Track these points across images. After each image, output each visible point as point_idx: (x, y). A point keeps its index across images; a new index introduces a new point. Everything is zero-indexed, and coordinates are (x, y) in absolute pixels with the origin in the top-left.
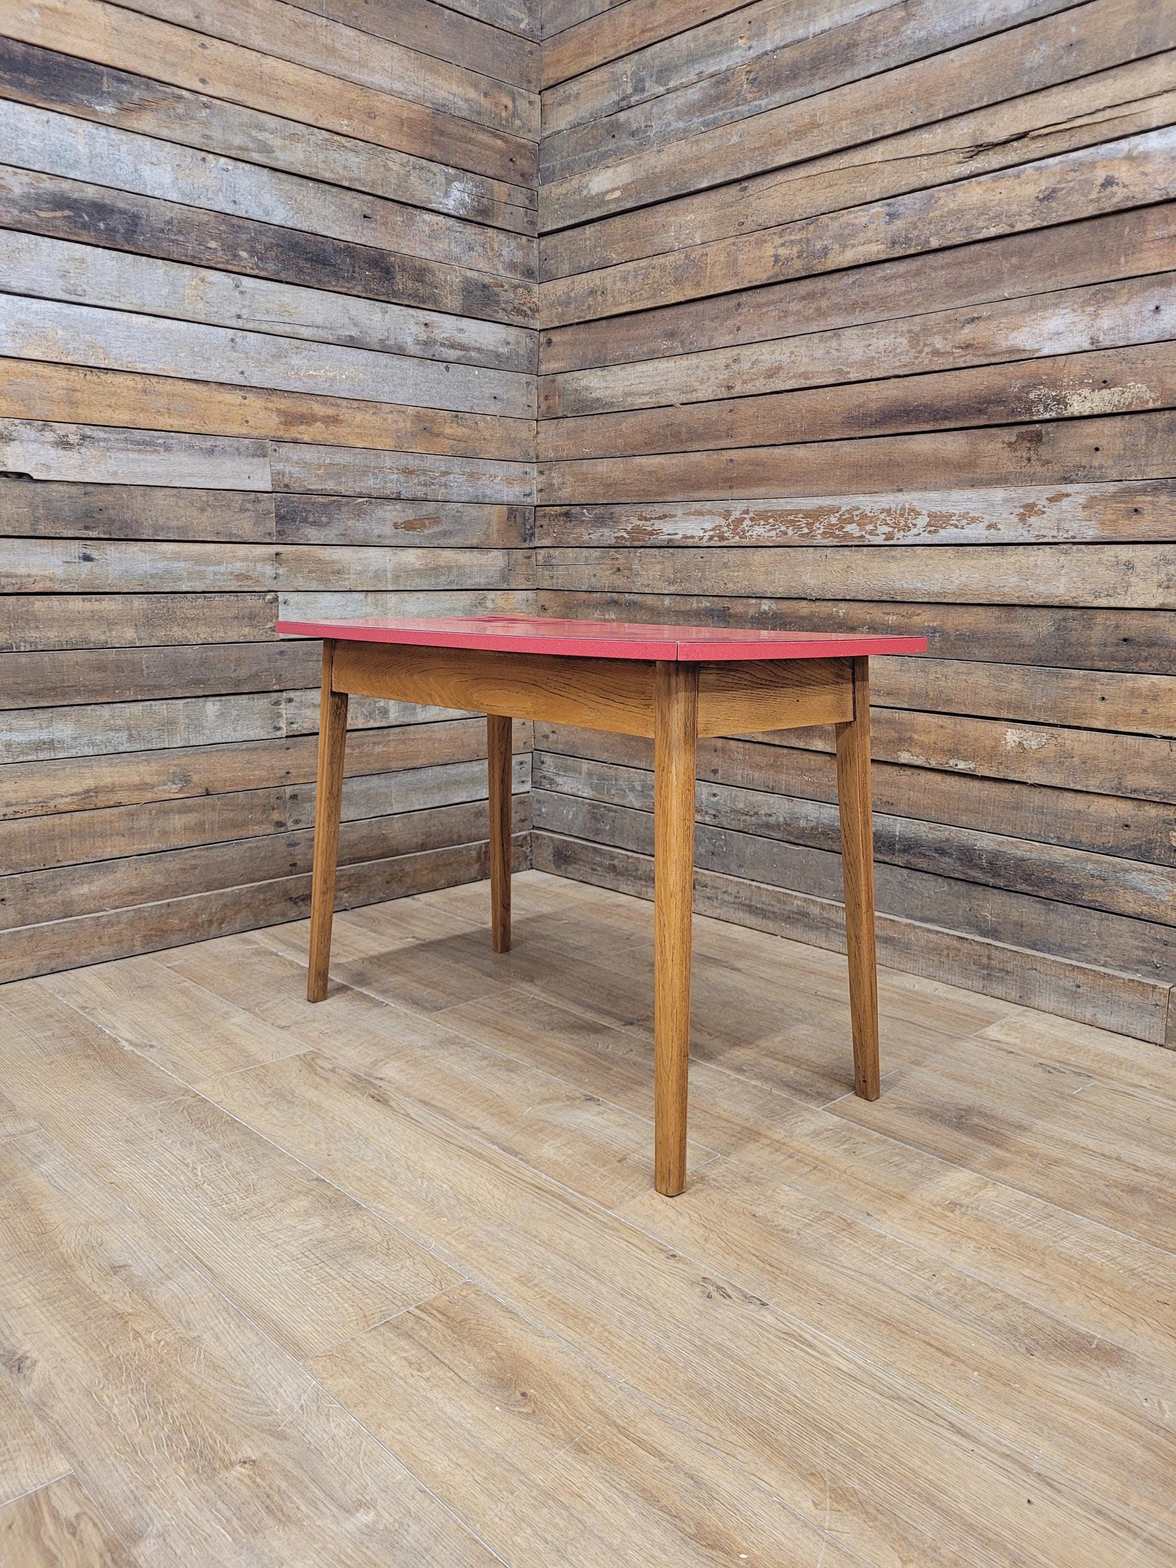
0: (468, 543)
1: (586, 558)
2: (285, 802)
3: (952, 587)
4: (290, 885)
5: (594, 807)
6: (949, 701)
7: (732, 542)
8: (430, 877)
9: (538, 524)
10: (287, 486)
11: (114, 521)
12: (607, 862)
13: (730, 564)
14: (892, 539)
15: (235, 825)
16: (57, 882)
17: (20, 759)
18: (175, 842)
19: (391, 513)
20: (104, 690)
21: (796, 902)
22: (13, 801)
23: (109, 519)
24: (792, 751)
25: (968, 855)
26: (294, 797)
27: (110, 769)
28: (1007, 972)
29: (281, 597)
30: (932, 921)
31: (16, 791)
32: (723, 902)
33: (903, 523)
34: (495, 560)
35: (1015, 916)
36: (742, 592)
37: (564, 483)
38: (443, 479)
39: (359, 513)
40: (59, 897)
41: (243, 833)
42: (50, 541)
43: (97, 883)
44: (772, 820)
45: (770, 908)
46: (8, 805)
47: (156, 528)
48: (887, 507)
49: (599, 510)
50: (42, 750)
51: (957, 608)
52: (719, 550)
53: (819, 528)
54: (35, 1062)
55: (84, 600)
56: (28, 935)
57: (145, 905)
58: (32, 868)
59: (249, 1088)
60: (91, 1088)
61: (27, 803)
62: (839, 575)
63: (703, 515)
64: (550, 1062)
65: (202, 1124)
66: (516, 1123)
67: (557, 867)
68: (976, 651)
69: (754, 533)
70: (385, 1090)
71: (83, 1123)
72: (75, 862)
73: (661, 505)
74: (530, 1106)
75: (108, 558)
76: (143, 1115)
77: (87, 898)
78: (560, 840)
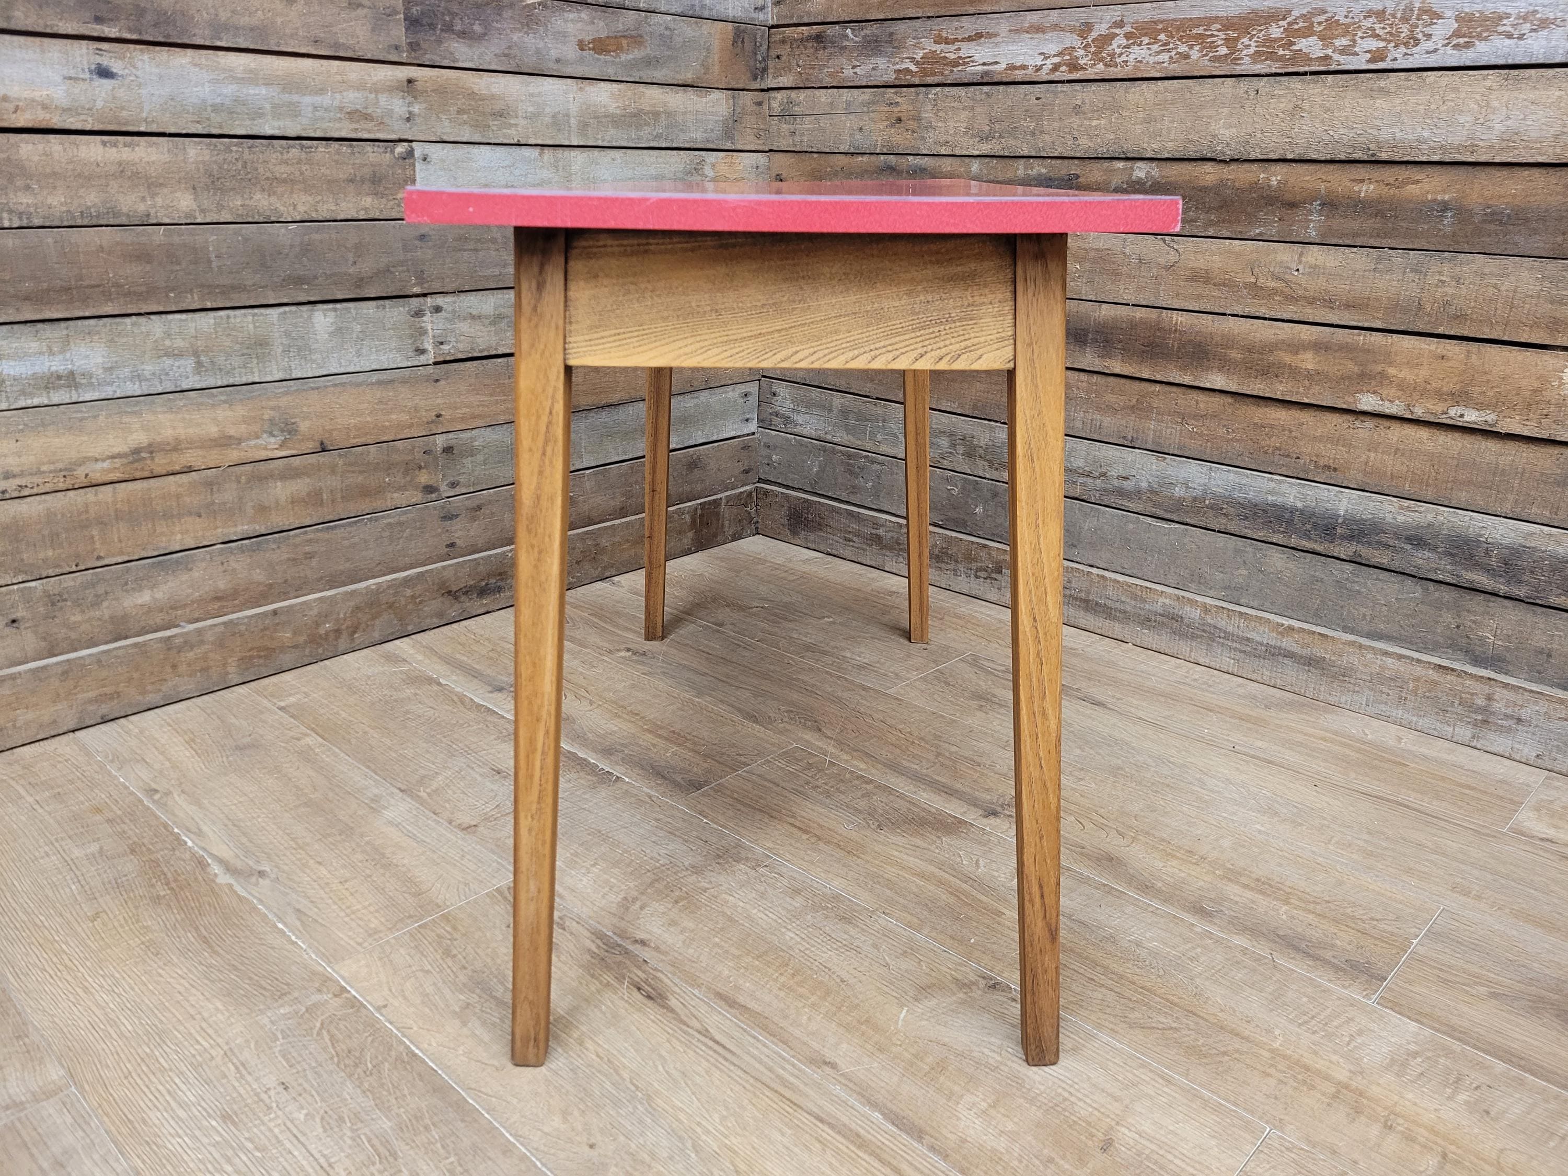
0: (681, 78)
1: (848, 103)
2: (437, 458)
3: (1493, 137)
4: (447, 574)
5: (850, 456)
6: (1460, 317)
7: (1090, 74)
8: (632, 552)
9: (773, 53)
11: (144, 10)
12: (868, 531)
13: (1087, 108)
14: (1383, 60)
15: (365, 492)
16: (101, 589)
17: (22, 403)
18: (279, 520)
19: (576, 25)
20: (151, 292)
21: (1161, 600)
22: (16, 470)
23: (137, 6)
24: (1168, 388)
25: (1466, 549)
26: (448, 450)
27: (169, 416)
28: (1519, 720)
29: (419, 149)
30: (1388, 638)
31: (18, 454)
33: (1405, 30)
34: (716, 106)
35: (1539, 640)
36: (1103, 151)
39: (530, 21)
40: (106, 610)
41: (379, 504)
42: (37, 40)
43: (164, 588)
44: (1128, 485)
45: (1118, 605)
46: (8, 476)
47: (218, 27)
48: (1380, 7)
49: (869, 30)
50: (56, 388)
52: (1066, 87)
53: (1249, 46)
54: (69, 916)
55: (104, 144)
56: (60, 670)
57: (240, 615)
58: (58, 571)
59: (428, 972)
60: (161, 976)
61: (39, 472)
62: (1277, 121)
63: (1044, 32)
64: (901, 900)
65: (356, 1066)
66: (894, 1049)
67: (795, 533)
68: (1520, 240)
69: (1132, 57)
70: (656, 970)
71: (145, 1068)
72: (126, 558)
73: (973, 18)
74: (902, 1006)
75: (138, 73)
76: (252, 1046)
77: (150, 610)
78: (799, 499)
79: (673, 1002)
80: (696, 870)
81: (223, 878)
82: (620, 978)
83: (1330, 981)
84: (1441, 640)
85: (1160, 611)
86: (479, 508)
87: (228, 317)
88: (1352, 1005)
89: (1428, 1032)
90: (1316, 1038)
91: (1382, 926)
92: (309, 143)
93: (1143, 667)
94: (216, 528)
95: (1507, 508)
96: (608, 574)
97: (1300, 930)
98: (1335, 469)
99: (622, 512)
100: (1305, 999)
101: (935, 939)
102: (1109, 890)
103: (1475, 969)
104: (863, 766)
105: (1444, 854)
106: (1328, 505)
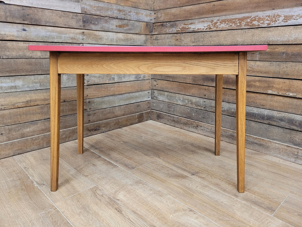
0: (136, 32)
1: (168, 37)
2: (87, 104)
3: (292, 39)
4: (89, 126)
5: (169, 104)
6: (288, 74)
7: (213, 30)
8: (126, 123)
9: (154, 28)
10: (85, 12)
11: (32, 19)
12: (172, 119)
13: (213, 36)
14: (270, 25)
15: (73, 110)
16: (19, 128)
17: (6, 92)
19: (115, 22)
20: (31, 71)
21: (230, 132)
22: (4, 104)
23: (31, 18)
24: (230, 90)
25: (291, 121)
26: (89, 102)
27: (34, 94)
29: (85, 45)
30: (276, 140)
31: (4, 101)
32: (207, 131)
33: (274, 19)
34: (143, 37)
36: (216, 44)
37: (161, 16)
38: (129, 14)
39: (106, 22)
40: (20, 132)
41: (75, 112)
42: (12, 24)
43: (32, 128)
44: (223, 109)
46: (2, 105)
47: (46, 22)
48: (268, 15)
49: (171, 23)
50: (12, 89)
51: (293, 45)
52: (209, 32)
53: (243, 23)
54: (4, 192)
55: (24, 43)
56: (10, 144)
57: (47, 134)
58: (11, 124)
59: (74, 205)
60: (20, 204)
61: (8, 105)
62: (250, 37)
63: (204, 22)
64: (173, 192)
65: (56, 224)
66: (168, 223)
67: (158, 119)
68: (299, 59)
69: (221, 26)
70: (120, 205)
71: (13, 224)
72: (25, 122)
73: (191, 20)
74: (171, 215)
75: (31, 30)
76: (36, 220)
77: (29, 132)
78: (159, 113)
79: (123, 212)
80: (131, 185)
81: (36, 185)
82: (113, 207)
83: (263, 211)
84: (287, 140)
85: (230, 134)
86: (95, 113)
87: (47, 76)
88: (268, 216)
89: (284, 223)
90: (260, 223)
91: (275, 200)
92: (63, 43)
93: (226, 146)
94: (43, 116)
95: (299, 113)
96: (121, 127)
97: (257, 200)
98: (264, 106)
99: (124, 115)
100: (257, 215)
101: (179, 200)
102: (217, 191)
103: (294, 209)
104: (167, 165)
105: (288, 185)
106: (263, 113)
